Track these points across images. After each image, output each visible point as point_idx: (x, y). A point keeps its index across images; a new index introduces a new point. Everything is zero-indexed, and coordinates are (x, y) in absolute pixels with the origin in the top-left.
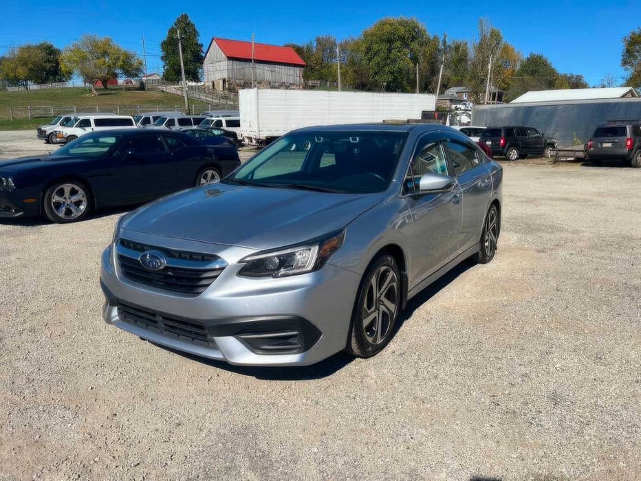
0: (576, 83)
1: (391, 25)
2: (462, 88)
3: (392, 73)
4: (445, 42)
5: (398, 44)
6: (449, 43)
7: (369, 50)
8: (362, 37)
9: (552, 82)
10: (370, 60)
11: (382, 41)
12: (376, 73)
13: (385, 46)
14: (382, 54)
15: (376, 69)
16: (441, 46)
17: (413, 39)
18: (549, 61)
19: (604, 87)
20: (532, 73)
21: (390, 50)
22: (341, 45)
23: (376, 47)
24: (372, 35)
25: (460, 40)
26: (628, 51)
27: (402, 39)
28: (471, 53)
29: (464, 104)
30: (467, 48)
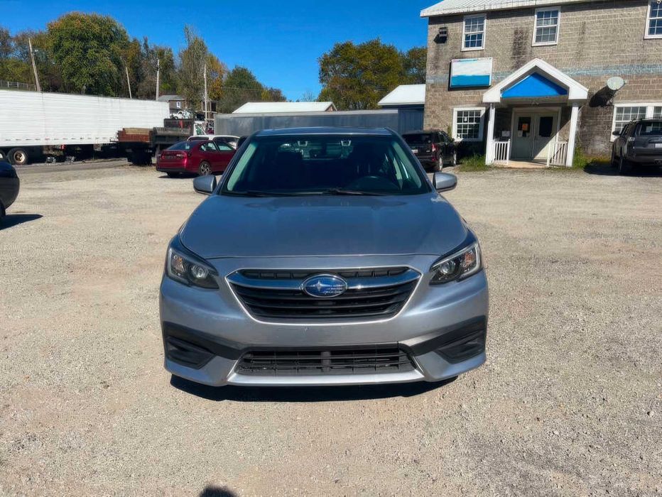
0: (276, 97)
1: (82, 21)
2: (174, 96)
3: (92, 76)
4: (146, 46)
5: (94, 43)
6: (151, 47)
7: (57, 47)
8: (45, 30)
9: (258, 94)
10: (61, 58)
11: (73, 38)
12: (72, 75)
13: (78, 44)
14: (75, 53)
15: (72, 70)
16: (143, 50)
17: (112, 40)
18: (254, 74)
19: (298, 101)
20: (240, 85)
21: (85, 50)
22: (17, 39)
23: (67, 44)
24: (59, 30)
25: (163, 46)
26: (322, 70)
27: (97, 37)
28: (177, 61)
29: (181, 113)
30: (172, 55)
